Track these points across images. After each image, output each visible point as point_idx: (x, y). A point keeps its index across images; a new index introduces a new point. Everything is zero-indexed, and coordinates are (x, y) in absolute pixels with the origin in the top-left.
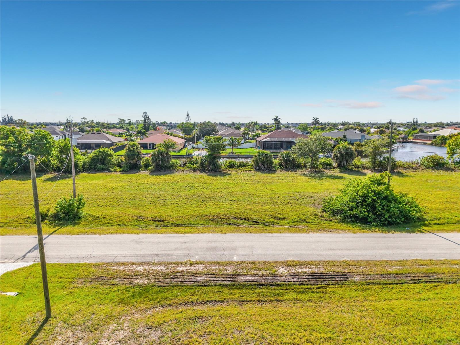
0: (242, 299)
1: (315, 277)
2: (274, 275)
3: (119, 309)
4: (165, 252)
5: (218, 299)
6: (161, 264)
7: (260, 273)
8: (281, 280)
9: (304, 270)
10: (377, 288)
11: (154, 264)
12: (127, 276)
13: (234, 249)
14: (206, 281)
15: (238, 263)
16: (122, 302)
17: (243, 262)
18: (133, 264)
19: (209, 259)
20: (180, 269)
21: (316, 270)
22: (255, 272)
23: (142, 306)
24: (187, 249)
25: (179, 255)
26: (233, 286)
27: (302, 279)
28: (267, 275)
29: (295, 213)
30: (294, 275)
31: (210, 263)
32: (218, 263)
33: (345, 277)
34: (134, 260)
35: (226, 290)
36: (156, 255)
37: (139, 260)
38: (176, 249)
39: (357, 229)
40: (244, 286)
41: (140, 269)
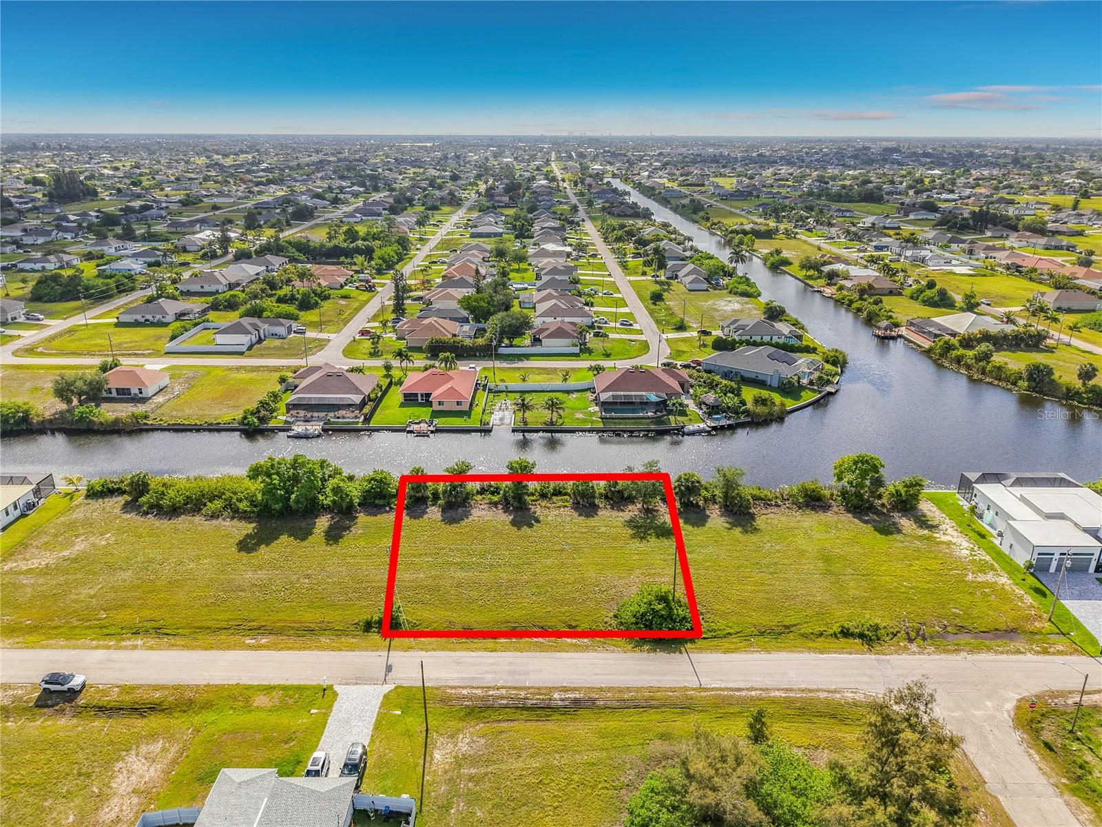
0: (528, 718)
1: (576, 701)
2: (550, 699)
3: (461, 725)
4: (479, 676)
5: (514, 718)
6: (478, 688)
7: (541, 697)
8: (553, 704)
9: (570, 696)
10: (608, 711)
11: (473, 687)
12: (458, 699)
13: (527, 673)
14: (507, 704)
15: (529, 688)
16: (461, 719)
17: (532, 688)
18: (460, 687)
19: (510, 684)
20: (491, 693)
21: (578, 696)
22: (538, 697)
23: (473, 723)
24: (495, 673)
25: (489, 679)
26: (523, 709)
27: (567, 703)
28: (546, 700)
29: (589, 618)
30: (562, 700)
31: (510, 688)
32: (515, 688)
33: (593, 701)
34: (459, 684)
35: (519, 712)
36: (474, 678)
37: (463, 685)
38: (487, 672)
39: (630, 647)
40: (529, 708)
41: (465, 692)
